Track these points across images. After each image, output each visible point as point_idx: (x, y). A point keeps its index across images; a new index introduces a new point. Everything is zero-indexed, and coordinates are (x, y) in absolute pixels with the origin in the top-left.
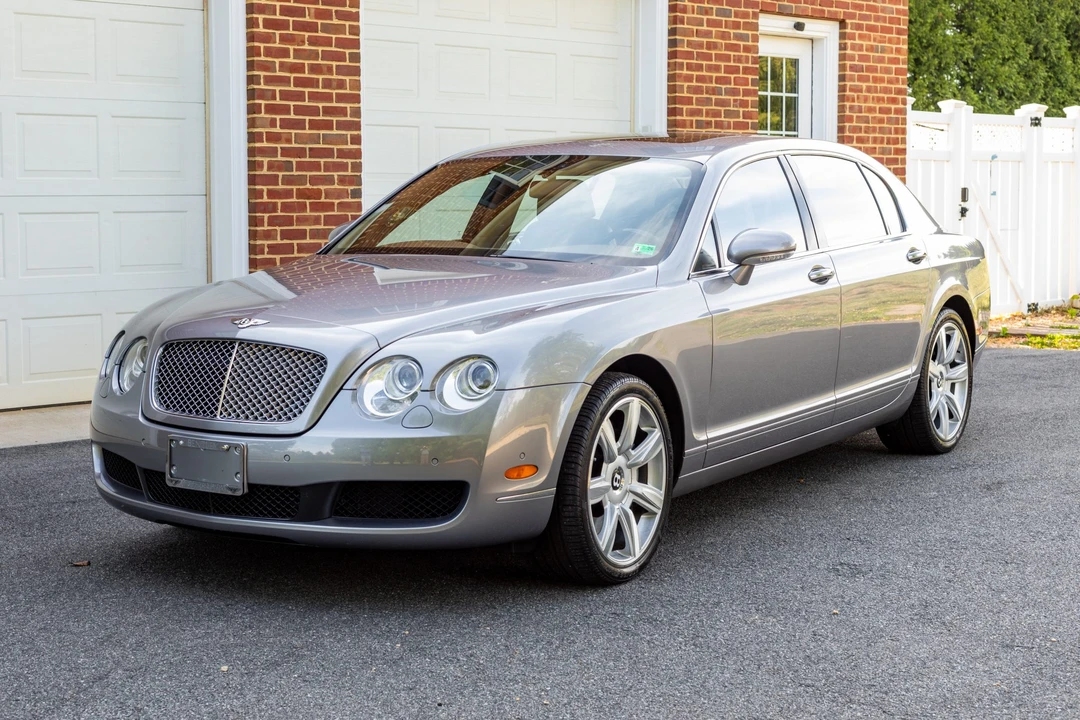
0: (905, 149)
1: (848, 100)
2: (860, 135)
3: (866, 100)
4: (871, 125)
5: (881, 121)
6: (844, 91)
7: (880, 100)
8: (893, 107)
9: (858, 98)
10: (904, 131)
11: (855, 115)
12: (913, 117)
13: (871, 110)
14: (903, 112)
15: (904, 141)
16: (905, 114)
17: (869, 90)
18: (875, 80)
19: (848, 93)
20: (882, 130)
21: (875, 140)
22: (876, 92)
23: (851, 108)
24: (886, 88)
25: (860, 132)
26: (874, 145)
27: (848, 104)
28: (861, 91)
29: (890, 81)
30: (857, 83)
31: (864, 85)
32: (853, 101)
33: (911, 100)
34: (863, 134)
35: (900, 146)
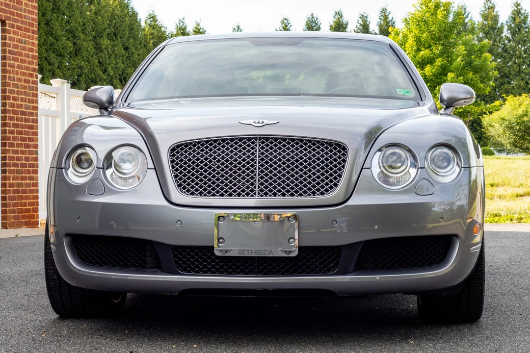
0: (37, 107)
1: (7, 73)
2: (14, 95)
3: (17, 74)
4: (20, 90)
5: (25, 88)
6: (6, 66)
7: (24, 74)
8: (31, 79)
9: (13, 71)
10: (37, 96)
11: (11, 82)
12: (41, 87)
13: (20, 80)
14: (35, 83)
15: (37, 102)
16: (37, 85)
17: (18, 67)
18: (22, 61)
19: (7, 68)
20: (25, 94)
21: (22, 100)
22: (22, 69)
23: (10, 77)
24: (27, 66)
25: (14, 94)
26: (21, 103)
27: (8, 75)
28: (14, 67)
29: (29, 63)
30: (12, 62)
31: (16, 64)
32: (10, 73)
33: (40, 76)
34: (16, 95)
35: (35, 105)
